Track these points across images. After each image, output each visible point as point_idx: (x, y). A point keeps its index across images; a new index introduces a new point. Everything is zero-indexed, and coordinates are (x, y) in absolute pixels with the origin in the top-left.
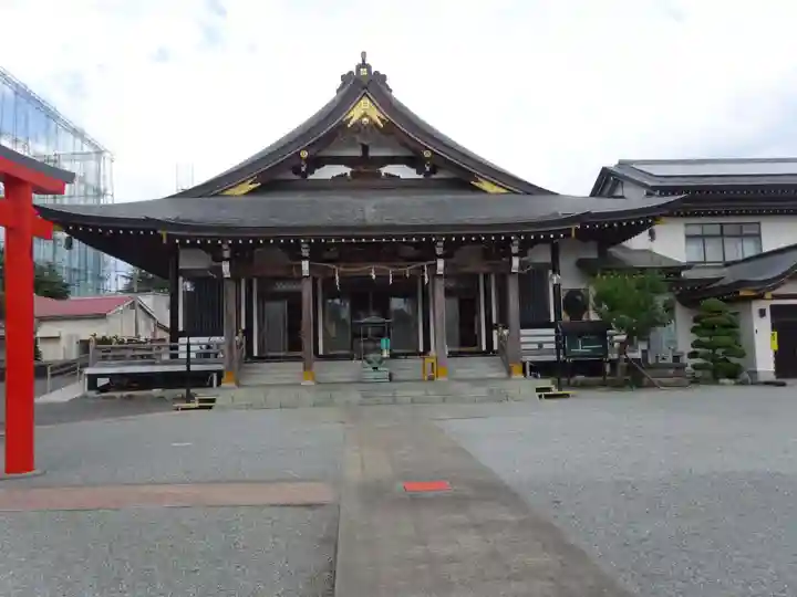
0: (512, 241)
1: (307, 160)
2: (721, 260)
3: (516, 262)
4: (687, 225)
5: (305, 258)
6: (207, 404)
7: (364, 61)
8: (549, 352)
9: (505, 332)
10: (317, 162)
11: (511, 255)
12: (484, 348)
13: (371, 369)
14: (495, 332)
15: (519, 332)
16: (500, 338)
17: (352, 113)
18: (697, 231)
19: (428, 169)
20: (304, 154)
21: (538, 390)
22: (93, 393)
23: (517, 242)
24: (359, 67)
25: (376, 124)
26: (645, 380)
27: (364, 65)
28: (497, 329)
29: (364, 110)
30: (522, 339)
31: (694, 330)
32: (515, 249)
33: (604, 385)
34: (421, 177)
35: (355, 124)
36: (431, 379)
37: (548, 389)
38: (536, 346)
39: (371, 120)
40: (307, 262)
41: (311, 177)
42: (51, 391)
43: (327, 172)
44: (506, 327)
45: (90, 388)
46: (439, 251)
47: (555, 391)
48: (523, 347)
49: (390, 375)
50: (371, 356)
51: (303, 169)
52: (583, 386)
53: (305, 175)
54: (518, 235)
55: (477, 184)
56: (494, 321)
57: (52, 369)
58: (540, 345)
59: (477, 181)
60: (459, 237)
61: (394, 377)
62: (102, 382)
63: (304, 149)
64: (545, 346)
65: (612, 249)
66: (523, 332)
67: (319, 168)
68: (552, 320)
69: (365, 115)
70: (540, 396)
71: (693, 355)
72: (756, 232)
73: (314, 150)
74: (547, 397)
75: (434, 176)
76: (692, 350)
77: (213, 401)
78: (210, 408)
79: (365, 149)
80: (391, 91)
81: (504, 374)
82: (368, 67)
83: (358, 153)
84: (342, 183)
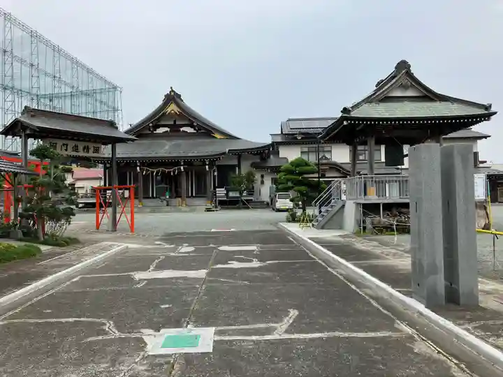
1: (153, 126)
3: (207, 167)
4: (302, 147)
5: (138, 166)
10: (157, 127)
11: (206, 165)
17: (167, 110)
18: (306, 150)
19: (197, 128)
20: (150, 125)
21: (206, 209)
24: (170, 92)
25: (177, 113)
29: (172, 108)
32: (207, 163)
34: (196, 131)
35: (169, 113)
39: (175, 112)
41: (155, 132)
43: (161, 130)
46: (182, 164)
50: (162, 198)
51: (152, 130)
53: (153, 132)
55: (214, 135)
60: (188, 160)
62: (81, 205)
63: (150, 123)
66: (217, 189)
67: (157, 129)
69: (172, 110)
70: (205, 211)
72: (330, 149)
73: (154, 123)
75: (200, 132)
79: (175, 121)
83: (172, 123)
84: (166, 134)
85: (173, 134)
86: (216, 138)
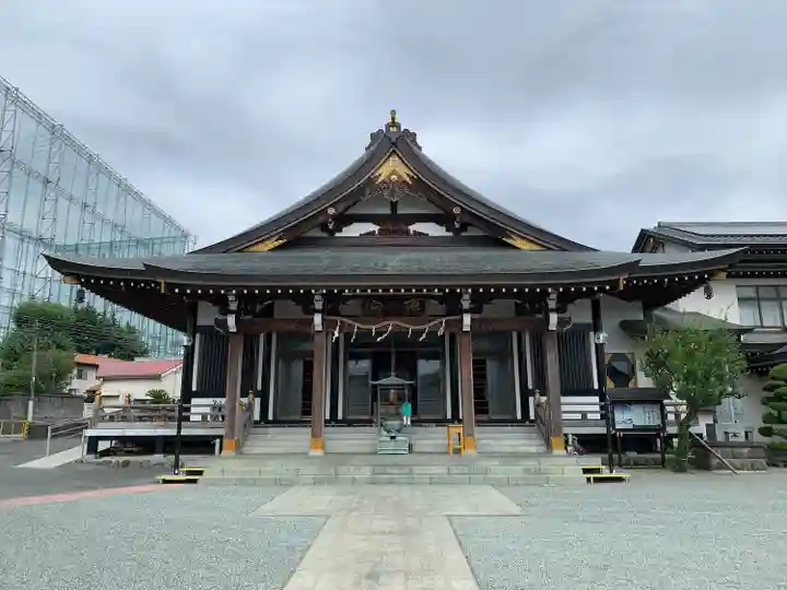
0: (549, 294)
1: (334, 217)
2: (779, 324)
3: (554, 318)
4: (738, 286)
5: (318, 311)
6: (193, 477)
7: (393, 119)
8: (595, 423)
9: (544, 399)
10: (344, 220)
11: (547, 311)
12: (519, 416)
13: (388, 439)
14: (531, 399)
15: (559, 400)
16: (538, 405)
17: (380, 171)
18: (751, 293)
19: (457, 225)
20: (331, 211)
21: (586, 471)
22: (91, 457)
23: (554, 296)
24: (388, 126)
25: (405, 182)
26: (715, 462)
27: (393, 123)
28: (533, 395)
29: (392, 168)
30: (564, 408)
31: (766, 402)
32: (552, 304)
33: (662, 464)
34: (450, 234)
35: (384, 182)
36: (457, 451)
37: (597, 471)
38: (579, 416)
39: (400, 176)
40: (320, 315)
41: (337, 235)
42: (50, 454)
43: (355, 230)
44: (543, 394)
45: (89, 452)
46: (466, 304)
47: (606, 474)
48: (565, 416)
49: (410, 446)
50: (389, 423)
51: (331, 227)
52: (636, 465)
53: (332, 233)
54: (556, 287)
55: (509, 241)
56: (530, 387)
57: (53, 430)
58: (584, 414)
59: (509, 237)
60: (487, 288)
61: (416, 449)
62: (103, 446)
63: (330, 206)
64: (589, 416)
65: (657, 312)
66: (564, 399)
67: (346, 225)
68: (596, 387)
69: (394, 172)
70: (589, 479)
71: (766, 432)
73: (341, 208)
74: (597, 480)
75: (463, 234)
76: (763, 425)
77: (200, 473)
78: (194, 481)
79: (394, 206)
80: (420, 148)
81: (543, 449)
82: (398, 126)
83: (386, 211)
84: (368, 240)
85: (387, 240)
86: (515, 247)
